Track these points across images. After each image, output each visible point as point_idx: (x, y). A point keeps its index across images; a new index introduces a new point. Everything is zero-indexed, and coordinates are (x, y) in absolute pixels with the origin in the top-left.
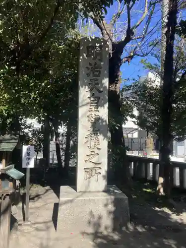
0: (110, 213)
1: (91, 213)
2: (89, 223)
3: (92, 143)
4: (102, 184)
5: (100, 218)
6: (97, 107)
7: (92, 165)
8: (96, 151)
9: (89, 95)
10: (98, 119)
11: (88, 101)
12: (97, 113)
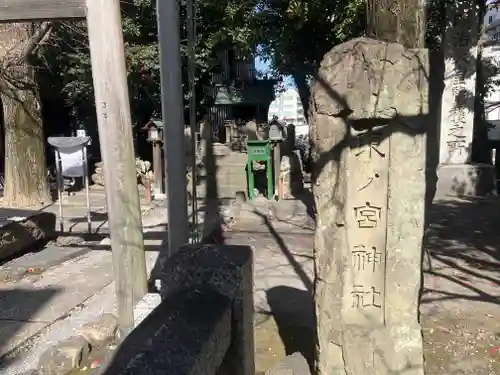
0: (473, 180)
1: (455, 180)
2: (453, 188)
3: (456, 118)
4: (465, 156)
5: (464, 184)
6: (462, 79)
7: (455, 139)
8: (461, 125)
9: (453, 67)
10: (463, 92)
11: (454, 72)
12: (463, 85)
